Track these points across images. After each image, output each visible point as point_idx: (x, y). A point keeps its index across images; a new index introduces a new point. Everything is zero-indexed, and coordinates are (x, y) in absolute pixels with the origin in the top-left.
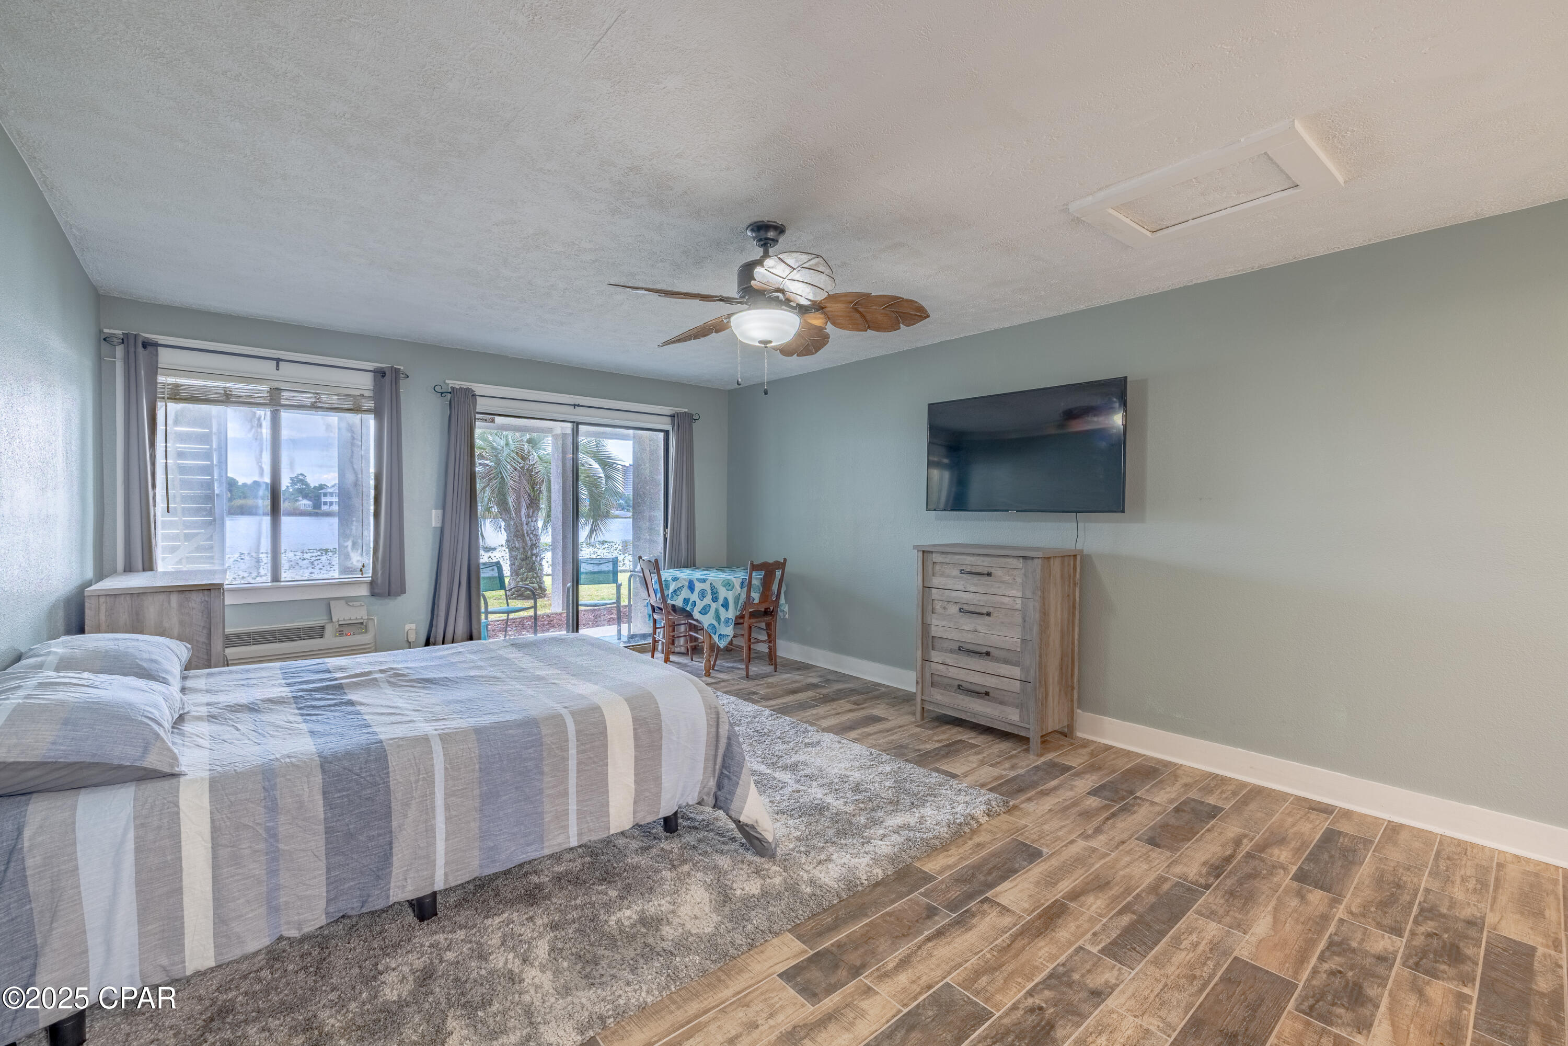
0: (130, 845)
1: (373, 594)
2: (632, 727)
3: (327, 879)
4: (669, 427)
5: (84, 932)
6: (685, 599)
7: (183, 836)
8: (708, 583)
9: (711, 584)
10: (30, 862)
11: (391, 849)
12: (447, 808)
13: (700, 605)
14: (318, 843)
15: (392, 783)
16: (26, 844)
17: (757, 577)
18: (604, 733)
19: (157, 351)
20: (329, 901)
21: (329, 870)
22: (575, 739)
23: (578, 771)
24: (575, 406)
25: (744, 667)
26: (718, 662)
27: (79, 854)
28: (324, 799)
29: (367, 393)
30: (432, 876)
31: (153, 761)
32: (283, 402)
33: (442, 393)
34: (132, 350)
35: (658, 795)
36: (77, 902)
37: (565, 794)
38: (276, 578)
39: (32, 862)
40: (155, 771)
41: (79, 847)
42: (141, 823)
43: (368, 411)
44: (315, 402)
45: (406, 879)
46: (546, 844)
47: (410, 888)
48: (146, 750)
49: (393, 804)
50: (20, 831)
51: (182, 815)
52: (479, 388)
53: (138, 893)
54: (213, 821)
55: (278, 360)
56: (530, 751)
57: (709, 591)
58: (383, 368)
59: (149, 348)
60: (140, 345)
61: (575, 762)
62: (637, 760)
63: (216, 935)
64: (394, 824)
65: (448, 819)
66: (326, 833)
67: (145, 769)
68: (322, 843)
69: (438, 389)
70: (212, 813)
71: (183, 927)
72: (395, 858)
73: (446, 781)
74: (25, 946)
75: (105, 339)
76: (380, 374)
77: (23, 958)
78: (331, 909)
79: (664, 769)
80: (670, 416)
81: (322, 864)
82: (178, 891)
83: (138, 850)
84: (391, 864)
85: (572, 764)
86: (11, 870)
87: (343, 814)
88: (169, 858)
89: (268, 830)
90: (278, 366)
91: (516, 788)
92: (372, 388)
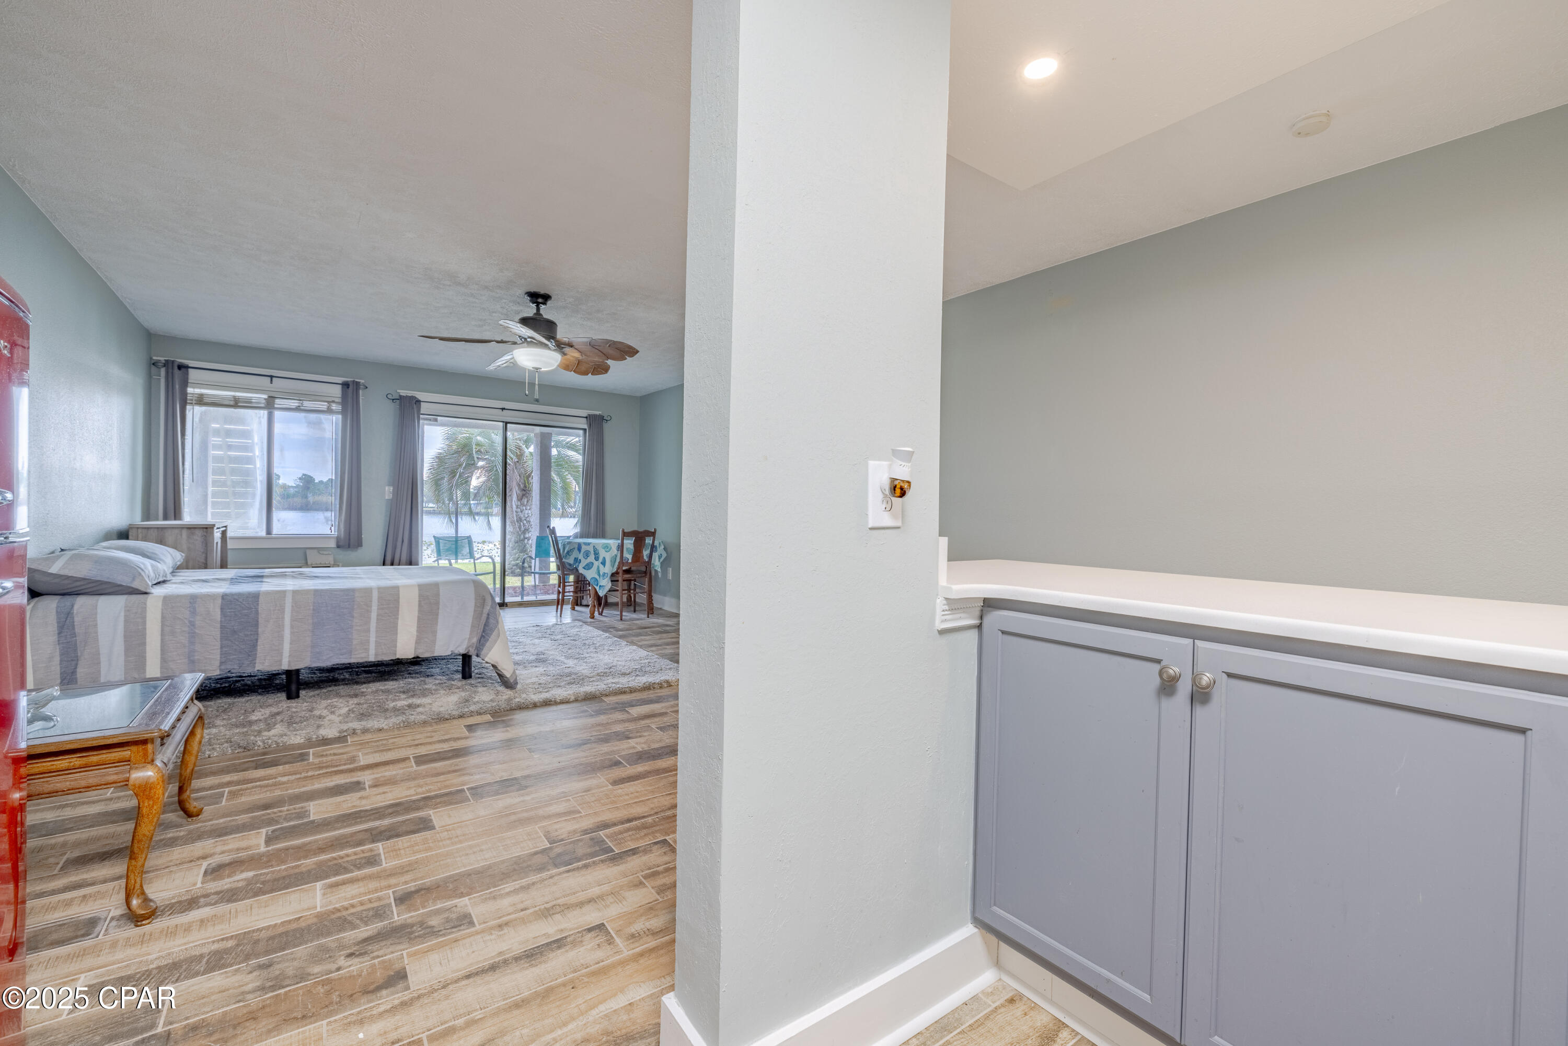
0: (122, 619)
1: (338, 546)
2: (418, 600)
3: (221, 651)
4: (585, 427)
5: (99, 654)
6: (575, 558)
7: (147, 619)
8: (591, 546)
9: (594, 547)
10: (76, 619)
11: (257, 642)
12: (292, 627)
13: (584, 562)
14: (217, 633)
15: (260, 610)
16: (75, 612)
17: (629, 543)
18: (397, 601)
19: (188, 371)
20: (221, 663)
21: (221, 648)
22: (377, 601)
23: (378, 619)
24: (503, 409)
25: (619, 613)
26: (604, 611)
27: (98, 619)
28: (222, 612)
29: (337, 400)
30: (280, 661)
31: (136, 585)
32: (276, 406)
33: (393, 400)
34: (170, 371)
35: (434, 642)
36: (96, 640)
37: (368, 631)
38: (269, 531)
39: (77, 619)
40: (137, 589)
41: (98, 616)
42: (128, 610)
43: (337, 413)
44: (299, 406)
45: (265, 660)
46: (353, 656)
47: (266, 664)
48: (134, 579)
49: (259, 620)
50: (73, 606)
51: (147, 609)
52: (420, 396)
53: (125, 641)
54: (162, 613)
55: (272, 377)
56: (346, 604)
57: (592, 552)
58: (348, 381)
59: (183, 370)
60: (176, 368)
61: (376, 614)
62: (419, 618)
63: (161, 668)
64: (260, 630)
65: (292, 633)
66: (221, 628)
67: (132, 588)
68: (219, 633)
69: (390, 396)
70: (162, 610)
71: (145, 662)
72: (258, 647)
73: (292, 613)
74: (73, 655)
75: (153, 364)
76: (345, 385)
77: (72, 660)
78: (223, 667)
79: (439, 627)
80: (586, 417)
81: (218, 644)
82: (144, 644)
83: (126, 621)
84: (256, 650)
85: (374, 615)
86: (67, 621)
87: (231, 621)
88: (140, 627)
89: (190, 622)
90: (271, 380)
91: (336, 623)
92: (340, 396)
